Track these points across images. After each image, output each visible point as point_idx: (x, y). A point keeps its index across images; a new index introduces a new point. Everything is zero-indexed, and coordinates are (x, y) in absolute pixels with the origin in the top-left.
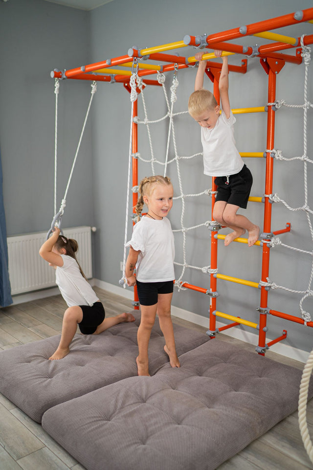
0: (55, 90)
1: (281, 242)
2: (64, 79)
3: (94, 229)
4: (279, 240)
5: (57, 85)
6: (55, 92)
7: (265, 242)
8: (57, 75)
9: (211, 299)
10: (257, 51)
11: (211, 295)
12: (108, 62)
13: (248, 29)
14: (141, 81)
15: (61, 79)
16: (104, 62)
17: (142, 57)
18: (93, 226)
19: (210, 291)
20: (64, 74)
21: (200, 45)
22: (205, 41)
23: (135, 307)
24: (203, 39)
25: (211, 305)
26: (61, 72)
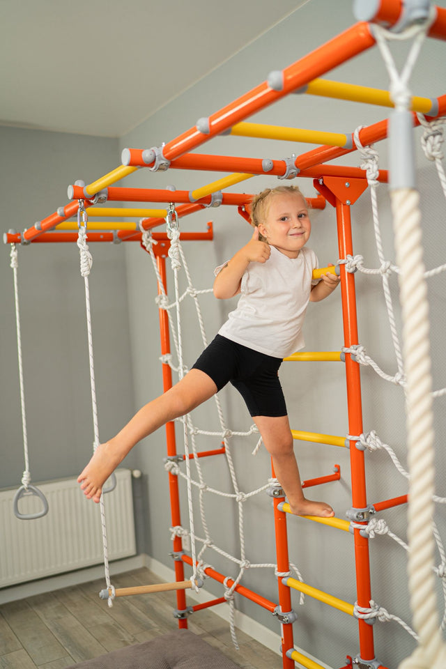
0: (10, 262)
1: (387, 529)
2: (25, 244)
3: (137, 474)
4: (383, 525)
5: (14, 254)
6: (12, 265)
7: (357, 526)
8: (14, 240)
9: (282, 625)
10: (294, 165)
11: (281, 618)
12: (59, 211)
13: (210, 122)
14: (148, 237)
15: (20, 244)
16: (56, 214)
17: (93, 198)
18: (134, 469)
19: (279, 609)
20: (23, 236)
21: (156, 164)
22: (162, 155)
23: (180, 620)
24: (159, 152)
25: (283, 637)
26: (19, 234)
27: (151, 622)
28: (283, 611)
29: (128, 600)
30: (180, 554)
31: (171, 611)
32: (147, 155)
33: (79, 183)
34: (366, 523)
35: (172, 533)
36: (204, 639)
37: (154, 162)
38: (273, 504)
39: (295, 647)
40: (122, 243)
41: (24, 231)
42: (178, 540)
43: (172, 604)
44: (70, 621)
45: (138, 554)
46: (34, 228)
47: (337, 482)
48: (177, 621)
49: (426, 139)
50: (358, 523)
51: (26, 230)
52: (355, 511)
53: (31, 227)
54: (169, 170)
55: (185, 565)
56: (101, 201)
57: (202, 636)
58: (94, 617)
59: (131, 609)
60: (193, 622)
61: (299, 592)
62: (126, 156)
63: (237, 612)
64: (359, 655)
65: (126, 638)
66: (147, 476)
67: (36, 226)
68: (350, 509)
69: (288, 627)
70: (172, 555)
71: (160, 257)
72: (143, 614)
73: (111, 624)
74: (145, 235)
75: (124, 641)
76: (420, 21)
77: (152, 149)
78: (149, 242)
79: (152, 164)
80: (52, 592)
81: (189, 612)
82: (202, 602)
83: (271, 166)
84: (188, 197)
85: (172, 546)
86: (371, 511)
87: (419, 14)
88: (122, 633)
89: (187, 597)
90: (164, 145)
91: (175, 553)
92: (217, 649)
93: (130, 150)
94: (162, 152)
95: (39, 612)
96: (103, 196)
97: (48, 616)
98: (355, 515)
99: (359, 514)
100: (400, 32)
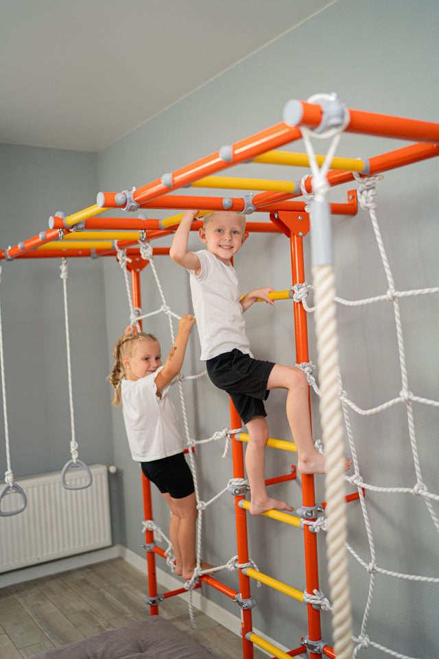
2: (9, 260)
3: (112, 469)
7: (306, 522)
9: (242, 610)
10: (251, 203)
11: (241, 604)
12: (41, 236)
13: (173, 177)
14: (123, 256)
15: (4, 260)
16: (38, 237)
17: (72, 227)
18: (111, 465)
19: (239, 596)
20: (7, 253)
21: (127, 205)
22: (132, 199)
23: (152, 606)
24: (130, 195)
25: (243, 621)
26: (4, 251)
27: (126, 609)
28: (243, 598)
29: (104, 588)
30: (152, 546)
31: (144, 599)
32: (119, 198)
33: (59, 214)
34: (314, 520)
35: (144, 526)
36: (173, 623)
37: (126, 203)
38: (234, 501)
39: (254, 629)
40: (100, 258)
41: (8, 248)
42: (150, 533)
43: (144, 592)
44: (50, 608)
45: (113, 545)
46: (17, 247)
47: (294, 481)
48: (148, 607)
49: (361, 193)
50: (307, 519)
51: (10, 248)
52: (305, 509)
53: (15, 247)
54: (139, 209)
55: (157, 556)
56: (78, 230)
57: (173, 620)
58: (72, 604)
59: (106, 596)
60: (164, 608)
61: (256, 581)
62: (101, 198)
63: (204, 598)
64: (308, 637)
65: (102, 623)
66: (122, 471)
67: (19, 246)
68: (300, 508)
69: (248, 612)
70: (145, 547)
71: (135, 271)
72: (117, 601)
73: (88, 610)
74: (120, 254)
75: (99, 626)
76: (337, 126)
77: (124, 192)
78: (124, 260)
79: (124, 206)
80: (32, 581)
81: (159, 599)
82: (172, 589)
83: (231, 204)
84: (158, 225)
85: (144, 538)
86: (319, 509)
87: (335, 121)
88: (99, 619)
89: (158, 585)
90: (134, 190)
91: (147, 545)
92: (185, 633)
93: (104, 194)
94: (132, 196)
95: (20, 600)
96: (81, 226)
97: (27, 603)
98: (304, 513)
99: (308, 512)
100: (321, 132)
